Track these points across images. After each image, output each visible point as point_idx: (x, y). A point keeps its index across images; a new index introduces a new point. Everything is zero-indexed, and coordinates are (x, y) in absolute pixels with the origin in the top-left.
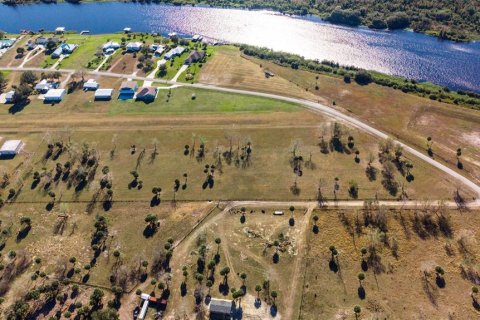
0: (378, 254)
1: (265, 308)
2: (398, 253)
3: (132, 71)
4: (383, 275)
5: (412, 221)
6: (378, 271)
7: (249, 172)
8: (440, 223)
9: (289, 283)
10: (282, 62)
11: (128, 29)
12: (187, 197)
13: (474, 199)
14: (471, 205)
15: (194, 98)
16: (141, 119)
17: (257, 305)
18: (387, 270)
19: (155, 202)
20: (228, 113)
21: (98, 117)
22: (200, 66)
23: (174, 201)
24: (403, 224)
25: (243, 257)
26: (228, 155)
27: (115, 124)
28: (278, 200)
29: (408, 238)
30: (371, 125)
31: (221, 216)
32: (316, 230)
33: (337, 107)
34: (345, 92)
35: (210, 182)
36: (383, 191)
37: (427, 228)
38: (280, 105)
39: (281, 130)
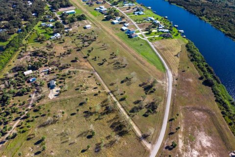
0: (94, 115)
1: (57, 93)
2: (98, 120)
3: (143, 28)
4: (84, 118)
5: (119, 121)
6: (85, 116)
7: (113, 71)
8: (123, 131)
9: (69, 95)
10: (191, 56)
11: (166, 17)
12: (91, 62)
13: (150, 143)
14: (144, 142)
15: (141, 45)
16: (119, 40)
17: (57, 91)
18: (87, 119)
19: (85, 58)
20: (141, 55)
21: (113, 33)
22: (162, 39)
23: (88, 61)
24: (114, 119)
25: (74, 82)
26: (118, 63)
27: (113, 37)
28: (104, 82)
29: (108, 122)
30: (173, 95)
31: (88, 72)
32: (96, 95)
33: (175, 81)
34: (191, 80)
35: (101, 64)
36: (130, 108)
37: (117, 127)
38: (160, 65)
39: (143, 70)
